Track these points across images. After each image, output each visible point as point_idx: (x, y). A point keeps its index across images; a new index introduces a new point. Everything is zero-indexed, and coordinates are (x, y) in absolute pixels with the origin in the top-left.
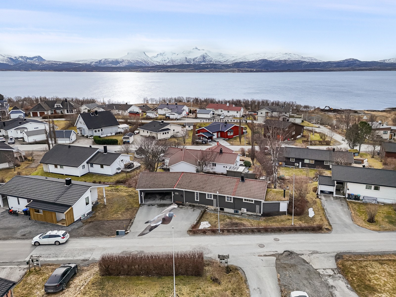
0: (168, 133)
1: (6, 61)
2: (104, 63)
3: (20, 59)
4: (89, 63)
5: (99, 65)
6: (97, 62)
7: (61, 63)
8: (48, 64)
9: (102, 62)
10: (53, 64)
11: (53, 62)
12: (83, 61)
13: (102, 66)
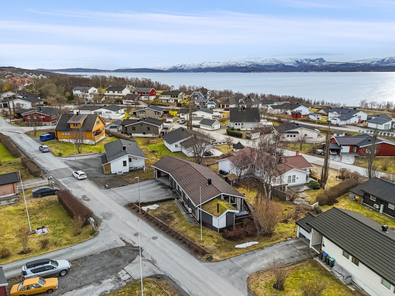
0: (295, 136)
1: (293, 64)
2: (388, 62)
3: (305, 62)
4: (370, 63)
5: (381, 65)
6: (380, 61)
7: (340, 64)
8: (327, 65)
9: (386, 61)
10: (331, 64)
11: (332, 63)
12: (363, 60)
13: (384, 65)
